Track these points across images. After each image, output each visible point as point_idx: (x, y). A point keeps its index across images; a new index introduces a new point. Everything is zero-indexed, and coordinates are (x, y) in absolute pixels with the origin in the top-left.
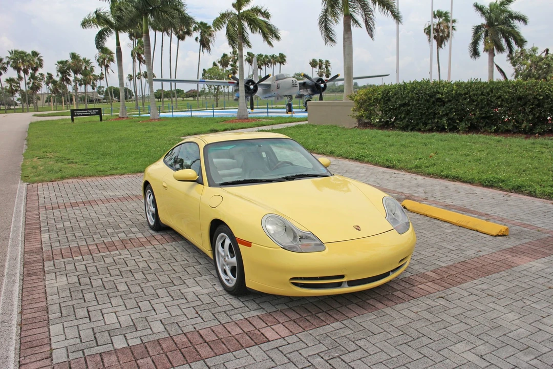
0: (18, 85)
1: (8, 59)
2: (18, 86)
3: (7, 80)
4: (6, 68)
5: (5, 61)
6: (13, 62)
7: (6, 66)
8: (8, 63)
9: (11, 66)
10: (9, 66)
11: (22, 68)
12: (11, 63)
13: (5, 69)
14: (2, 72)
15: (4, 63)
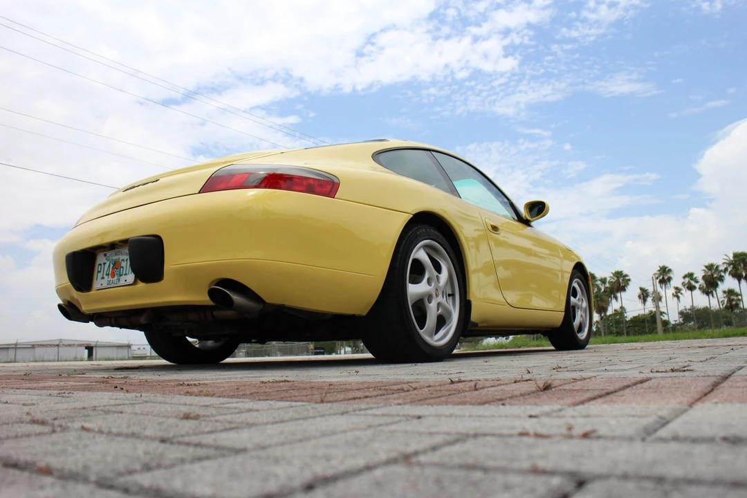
0: (740, 297)
1: (725, 266)
2: (739, 300)
3: (724, 292)
4: (723, 276)
5: (722, 268)
6: (733, 268)
7: (722, 274)
8: (726, 270)
9: (730, 274)
10: (727, 273)
11: (744, 274)
12: (729, 269)
13: (721, 279)
14: (719, 283)
15: (721, 271)
